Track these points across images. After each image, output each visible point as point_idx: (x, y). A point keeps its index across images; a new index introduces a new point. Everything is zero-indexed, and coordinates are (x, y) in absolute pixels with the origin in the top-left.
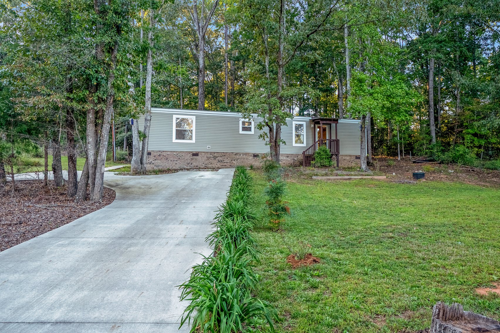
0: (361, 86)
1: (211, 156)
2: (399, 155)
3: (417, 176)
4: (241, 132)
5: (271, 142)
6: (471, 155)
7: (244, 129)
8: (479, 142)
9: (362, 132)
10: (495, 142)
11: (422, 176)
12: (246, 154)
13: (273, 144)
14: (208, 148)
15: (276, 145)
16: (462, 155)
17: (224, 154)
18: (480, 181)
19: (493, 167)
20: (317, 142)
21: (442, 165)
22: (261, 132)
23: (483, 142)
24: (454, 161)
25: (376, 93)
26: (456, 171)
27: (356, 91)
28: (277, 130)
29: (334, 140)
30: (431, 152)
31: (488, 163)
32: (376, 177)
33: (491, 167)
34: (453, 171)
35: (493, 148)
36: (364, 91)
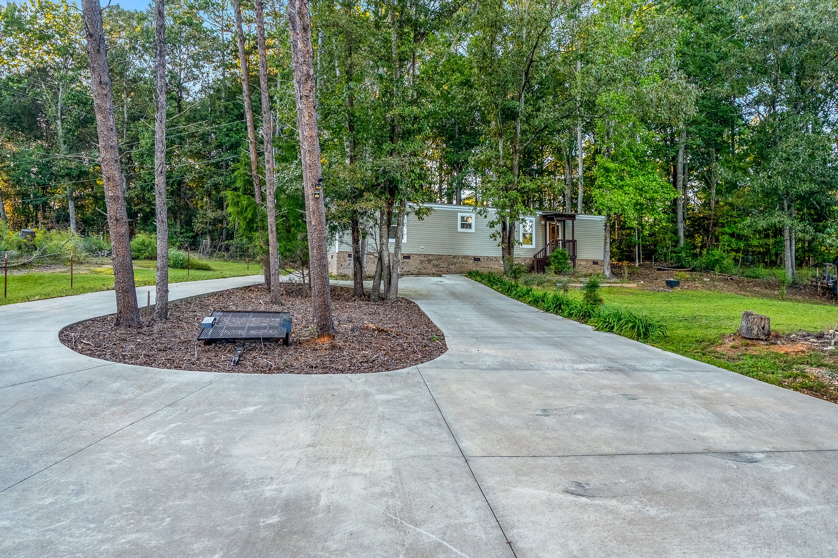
0: (607, 176)
1: (425, 259)
2: (637, 261)
3: (671, 285)
4: (460, 229)
5: (503, 242)
6: (728, 262)
7: (463, 226)
8: (737, 244)
9: (606, 232)
10: (756, 244)
11: (677, 284)
12: (465, 257)
13: (506, 245)
14: (422, 249)
15: (509, 246)
16: (717, 260)
17: (440, 257)
18: (740, 290)
19: (755, 275)
20: (549, 244)
21: (694, 273)
22: (493, 231)
23: (742, 245)
24: (708, 268)
25: (627, 185)
26: (712, 280)
27: (602, 182)
28: (510, 228)
29: (568, 241)
30: (679, 256)
31: (748, 272)
32: (625, 285)
33: (752, 275)
34: (708, 280)
35: (753, 252)
36: (611, 183)
